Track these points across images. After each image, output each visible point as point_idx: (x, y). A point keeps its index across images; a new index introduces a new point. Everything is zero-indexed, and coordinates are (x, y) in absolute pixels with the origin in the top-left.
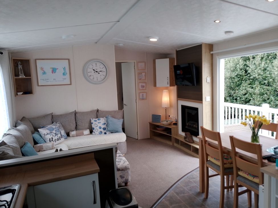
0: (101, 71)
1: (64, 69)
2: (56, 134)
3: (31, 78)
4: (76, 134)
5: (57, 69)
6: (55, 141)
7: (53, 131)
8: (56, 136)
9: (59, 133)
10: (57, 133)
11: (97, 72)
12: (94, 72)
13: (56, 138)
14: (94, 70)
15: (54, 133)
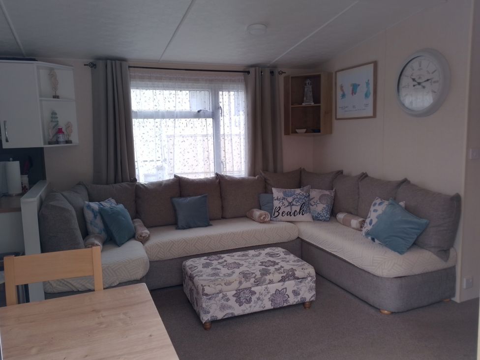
0: (428, 80)
1: (368, 84)
2: (290, 204)
3: (320, 106)
4: (343, 219)
5: (359, 85)
6: (283, 213)
7: (288, 198)
8: (289, 207)
9: (297, 204)
10: (294, 203)
11: (419, 84)
12: (414, 86)
13: (288, 209)
14: (414, 80)
15: (288, 201)
